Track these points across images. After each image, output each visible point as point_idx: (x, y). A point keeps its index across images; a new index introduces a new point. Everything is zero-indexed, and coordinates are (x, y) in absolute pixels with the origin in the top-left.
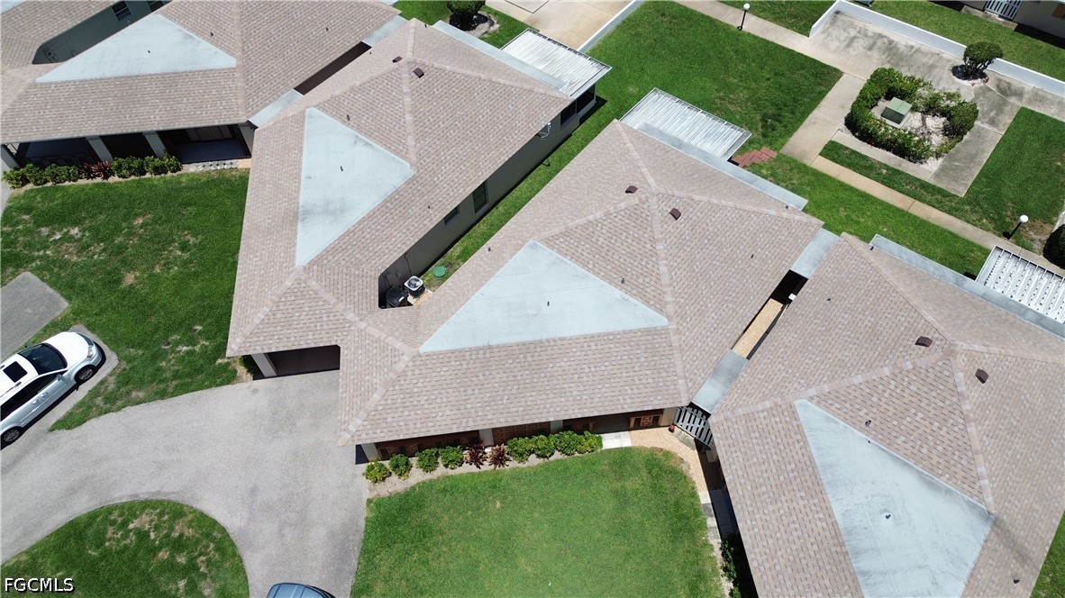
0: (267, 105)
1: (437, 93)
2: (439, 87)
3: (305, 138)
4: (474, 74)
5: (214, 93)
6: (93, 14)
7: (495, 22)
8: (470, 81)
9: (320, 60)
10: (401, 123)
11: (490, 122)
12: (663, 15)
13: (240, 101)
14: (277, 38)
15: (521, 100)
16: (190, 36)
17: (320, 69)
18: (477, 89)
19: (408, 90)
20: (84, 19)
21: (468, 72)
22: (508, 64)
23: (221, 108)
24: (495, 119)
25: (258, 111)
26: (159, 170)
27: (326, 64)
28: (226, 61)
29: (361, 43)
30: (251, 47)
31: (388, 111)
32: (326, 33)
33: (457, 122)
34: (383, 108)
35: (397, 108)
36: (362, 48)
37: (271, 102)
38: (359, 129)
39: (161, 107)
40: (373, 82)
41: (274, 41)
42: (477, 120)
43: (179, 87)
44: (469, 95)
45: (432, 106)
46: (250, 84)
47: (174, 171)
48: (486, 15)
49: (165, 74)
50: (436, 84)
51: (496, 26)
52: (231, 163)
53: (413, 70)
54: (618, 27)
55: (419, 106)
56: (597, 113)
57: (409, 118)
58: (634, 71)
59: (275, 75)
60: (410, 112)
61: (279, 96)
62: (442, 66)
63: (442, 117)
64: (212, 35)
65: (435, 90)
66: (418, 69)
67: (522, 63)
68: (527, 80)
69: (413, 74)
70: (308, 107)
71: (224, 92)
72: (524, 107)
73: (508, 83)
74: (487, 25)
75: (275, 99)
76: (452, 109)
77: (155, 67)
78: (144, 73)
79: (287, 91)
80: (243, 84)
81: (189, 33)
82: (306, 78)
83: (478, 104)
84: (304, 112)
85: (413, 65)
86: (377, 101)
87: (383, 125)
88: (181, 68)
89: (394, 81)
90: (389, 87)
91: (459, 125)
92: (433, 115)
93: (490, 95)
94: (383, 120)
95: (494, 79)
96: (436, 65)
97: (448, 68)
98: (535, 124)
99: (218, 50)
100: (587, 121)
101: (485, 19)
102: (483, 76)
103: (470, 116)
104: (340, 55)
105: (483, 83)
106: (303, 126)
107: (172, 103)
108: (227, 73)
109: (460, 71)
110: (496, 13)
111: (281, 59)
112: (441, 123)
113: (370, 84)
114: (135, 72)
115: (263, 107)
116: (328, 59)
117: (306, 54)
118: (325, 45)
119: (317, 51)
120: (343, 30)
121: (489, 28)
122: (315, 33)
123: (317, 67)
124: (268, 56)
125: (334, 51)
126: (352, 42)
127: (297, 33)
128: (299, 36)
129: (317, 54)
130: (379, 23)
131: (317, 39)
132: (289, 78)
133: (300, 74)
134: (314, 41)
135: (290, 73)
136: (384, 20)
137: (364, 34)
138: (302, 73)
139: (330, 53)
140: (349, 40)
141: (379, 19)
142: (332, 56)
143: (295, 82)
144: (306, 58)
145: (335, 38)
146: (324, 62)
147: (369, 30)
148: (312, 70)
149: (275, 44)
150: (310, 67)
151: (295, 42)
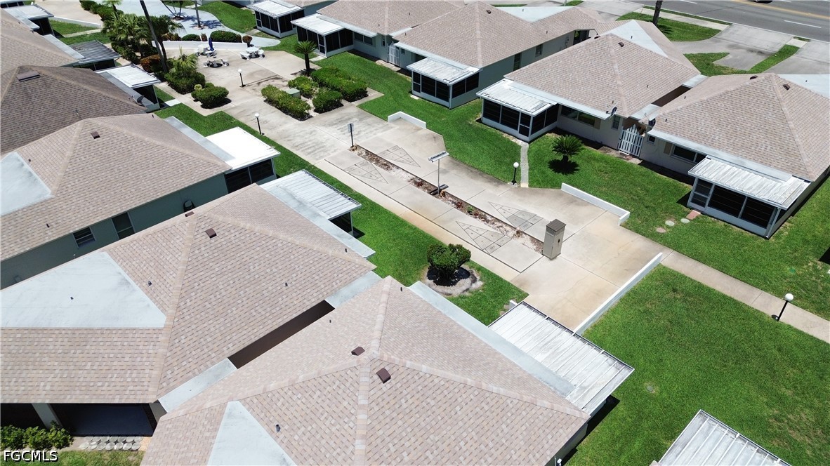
0: (189, 378)
1: (405, 406)
2: (409, 397)
3: (213, 454)
4: (458, 377)
5: (127, 359)
6: (47, 241)
7: (478, 278)
8: (451, 388)
9: (269, 322)
10: (348, 453)
11: (475, 453)
12: (674, 290)
13: (155, 373)
14: (224, 294)
15: (519, 418)
16: (128, 283)
17: (268, 332)
18: (460, 400)
19: (365, 402)
20: (34, 246)
21: (450, 375)
22: (499, 350)
23: (129, 380)
24: (482, 447)
25: (174, 387)
26: (43, 445)
27: (277, 327)
28: (153, 317)
29: (324, 301)
30: (189, 304)
31: (333, 429)
32: (284, 288)
33: (428, 453)
34: (327, 423)
35: (346, 426)
36: (323, 309)
37: (195, 375)
38: (289, 447)
39: (57, 372)
40: (321, 381)
41: (218, 297)
42: (457, 448)
43: (88, 347)
44: (449, 409)
45: (395, 427)
46: (175, 350)
47: (59, 447)
48: (468, 269)
49: (78, 329)
50: (405, 392)
51: (479, 284)
52: (133, 442)
53: (376, 371)
54: (622, 300)
55: (378, 427)
56: (607, 419)
57: (360, 446)
58: (651, 362)
59: (209, 339)
60: (363, 437)
61: (207, 367)
62: (416, 365)
63: (407, 444)
64: (150, 284)
65: (403, 401)
66: (383, 370)
67: (515, 349)
68: (525, 381)
69: (376, 377)
70: (231, 399)
71: (139, 359)
72: (524, 428)
73: (502, 391)
74: (468, 281)
75: (200, 371)
76: (423, 432)
77: (69, 320)
78: (53, 326)
79: (219, 359)
80: (165, 351)
81: (128, 278)
82: (248, 343)
83: (461, 424)
84: (223, 406)
85: (378, 363)
86: (321, 410)
87: (323, 450)
88: (97, 324)
89: (348, 385)
90: (340, 392)
91: (431, 457)
92: (396, 441)
93: (478, 409)
94: (323, 442)
95: (484, 386)
96: (409, 364)
97: (425, 368)
98: (538, 456)
99: (151, 303)
100: (596, 430)
101: (467, 274)
102: (470, 381)
103: (447, 442)
104: (295, 316)
105: (470, 391)
106: (216, 430)
107: (72, 367)
108: (150, 335)
109: (440, 372)
110: (480, 269)
111: (222, 319)
112: (405, 454)
113: (316, 383)
114: (44, 324)
115: (182, 382)
116: (280, 320)
117: (254, 314)
118: (280, 302)
119: (269, 309)
120: (304, 285)
121: (471, 285)
122: (270, 288)
123: (264, 330)
124: (207, 315)
125: (289, 311)
126: (313, 300)
127: (250, 288)
128: (251, 291)
129: (268, 314)
130: (349, 278)
131: (273, 295)
132: (226, 344)
133: (241, 339)
134: (268, 298)
135: (229, 337)
136: (355, 275)
137: (329, 291)
138: (244, 337)
139: (284, 313)
140: (310, 298)
141: (350, 274)
142: (285, 317)
143: (232, 349)
144: (253, 319)
145: (294, 294)
146: (275, 323)
147: (336, 286)
148: (257, 334)
149: (220, 300)
150: (255, 330)
151: (244, 299)
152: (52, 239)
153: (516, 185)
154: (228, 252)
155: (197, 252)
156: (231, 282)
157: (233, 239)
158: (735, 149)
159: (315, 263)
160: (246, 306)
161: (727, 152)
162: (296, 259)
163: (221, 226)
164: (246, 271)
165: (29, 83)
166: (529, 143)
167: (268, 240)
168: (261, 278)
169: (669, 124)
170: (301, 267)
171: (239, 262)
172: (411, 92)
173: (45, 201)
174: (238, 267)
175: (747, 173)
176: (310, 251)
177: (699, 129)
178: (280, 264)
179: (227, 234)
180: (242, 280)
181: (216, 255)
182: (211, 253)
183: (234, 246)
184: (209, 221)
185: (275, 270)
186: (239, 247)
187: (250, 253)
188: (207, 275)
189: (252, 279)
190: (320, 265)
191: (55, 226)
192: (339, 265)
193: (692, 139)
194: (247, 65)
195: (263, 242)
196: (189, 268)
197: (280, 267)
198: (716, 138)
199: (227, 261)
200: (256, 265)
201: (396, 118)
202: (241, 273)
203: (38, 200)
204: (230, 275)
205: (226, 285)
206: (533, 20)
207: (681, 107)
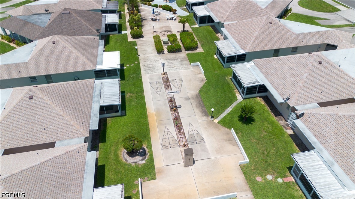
6: (17, 77)
7: (146, 159)
14: (20, 123)
29: (54, 142)
30: (5, 122)
32: (43, 130)
48: (147, 152)
51: (143, 162)
74: (140, 158)
101: (144, 155)
110: (151, 154)
111: (13, 133)
116: (33, 143)
117: (25, 136)
118: (38, 135)
119: (32, 136)
120: (52, 132)
121: (140, 161)
122: (38, 128)
123: (24, 144)
124: (8, 129)
125: (39, 140)
126: (51, 140)
127: (31, 125)
128: (30, 126)
129: (30, 138)
130: (72, 136)
131: (37, 131)
132: (8, 143)
133: (14, 144)
134: (34, 132)
135: (10, 141)
136: (76, 136)
137: (60, 139)
138: (16, 144)
139: (37, 140)
140: (51, 138)
141: (74, 135)
142: (36, 142)
143: (8, 146)
144: (23, 138)
145: (46, 134)
146: (30, 143)
147: (65, 138)
148: (21, 145)
149: (17, 125)
150: (21, 143)
151: (26, 128)
152: (19, 77)
153: (212, 119)
154: (32, 107)
155: (21, 103)
156: (25, 120)
157: (38, 102)
158: (335, 153)
159: (63, 124)
160: (24, 132)
161: (329, 153)
162: (56, 120)
163: (37, 96)
164: (34, 117)
165: (65, 15)
166: (244, 99)
167: (50, 108)
168: (38, 122)
169: (309, 120)
170: (56, 124)
171: (34, 113)
172: (216, 54)
173: (24, 63)
174: (32, 115)
175: (329, 172)
176: (64, 119)
177: (324, 131)
178: (49, 119)
179: (37, 100)
180: (30, 120)
181: (27, 107)
182: (26, 105)
183: (36, 105)
184: (34, 92)
185: (45, 121)
186: (38, 107)
187: (40, 111)
188: (19, 113)
189: (34, 122)
190: (64, 126)
191: (22, 73)
192: (72, 129)
193: (315, 135)
194: (166, 22)
195: (48, 108)
196: (14, 108)
197: (48, 121)
198: (329, 142)
199: (30, 111)
200: (39, 116)
201: (196, 65)
202: (31, 118)
203: (22, 62)
204: (27, 117)
205: (23, 120)
206: (297, 32)
207: (323, 113)
